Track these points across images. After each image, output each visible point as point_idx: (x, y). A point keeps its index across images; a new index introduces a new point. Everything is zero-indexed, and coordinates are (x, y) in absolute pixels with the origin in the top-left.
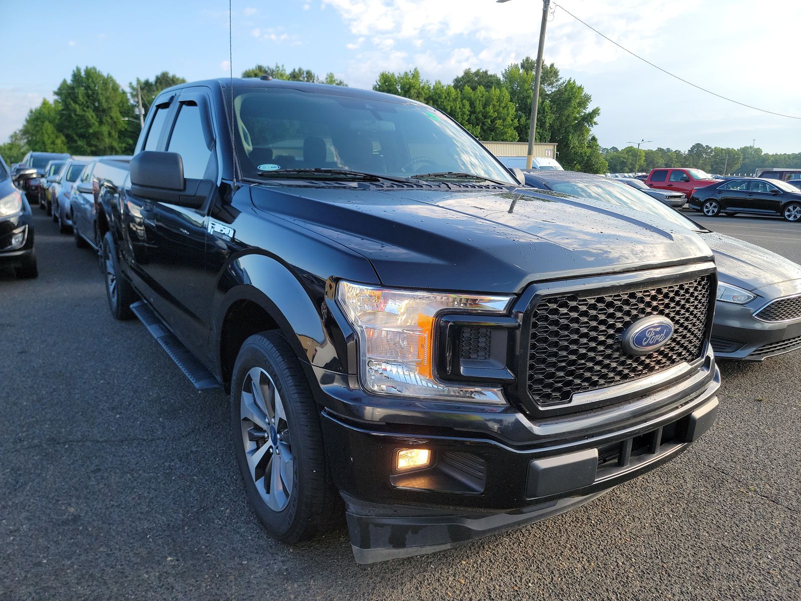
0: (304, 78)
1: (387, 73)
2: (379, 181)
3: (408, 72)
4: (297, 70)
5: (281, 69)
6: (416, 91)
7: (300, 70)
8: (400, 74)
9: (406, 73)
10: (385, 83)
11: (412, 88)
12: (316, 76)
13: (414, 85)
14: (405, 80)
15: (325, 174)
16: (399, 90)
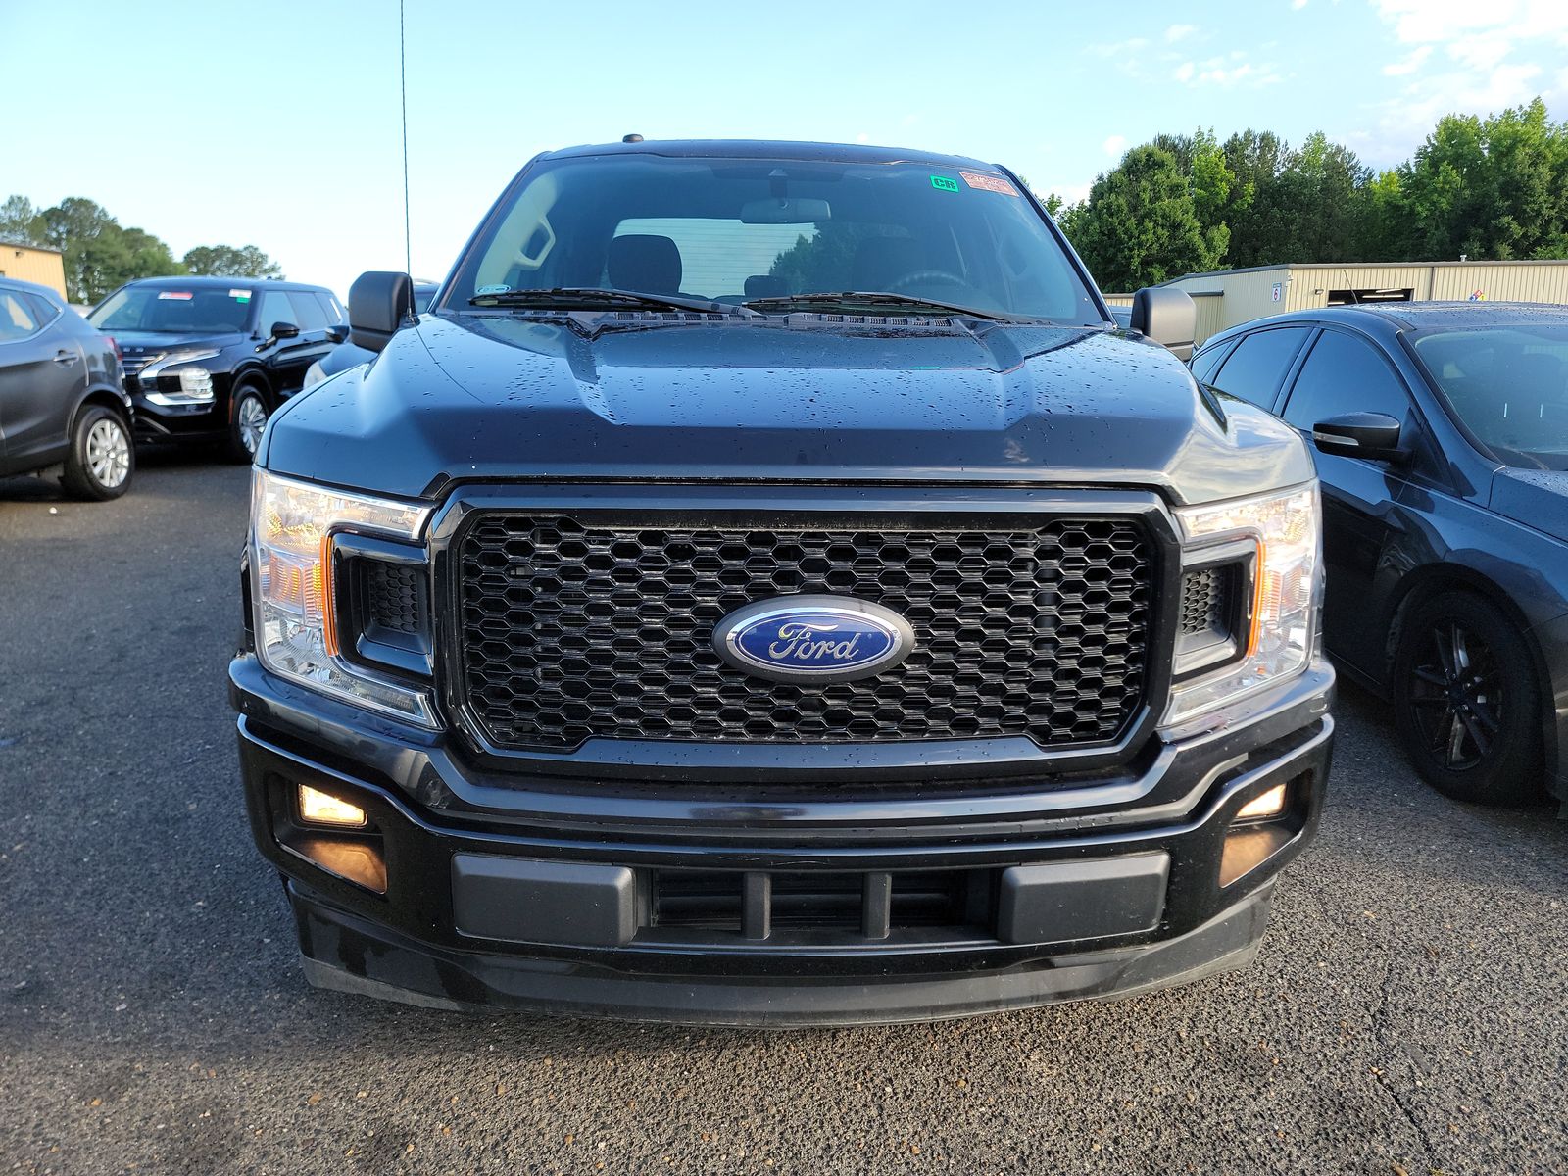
0: (1255, 149)
1: (1458, 117)
2: (672, 310)
3: (1515, 108)
4: (1240, 136)
5: (1206, 137)
6: (1530, 151)
7: (1248, 134)
8: (1491, 116)
9: (1509, 113)
10: (1449, 140)
11: (1520, 145)
12: (1282, 143)
13: (1525, 137)
14: (1503, 128)
15: (571, 299)
16: (1485, 152)
